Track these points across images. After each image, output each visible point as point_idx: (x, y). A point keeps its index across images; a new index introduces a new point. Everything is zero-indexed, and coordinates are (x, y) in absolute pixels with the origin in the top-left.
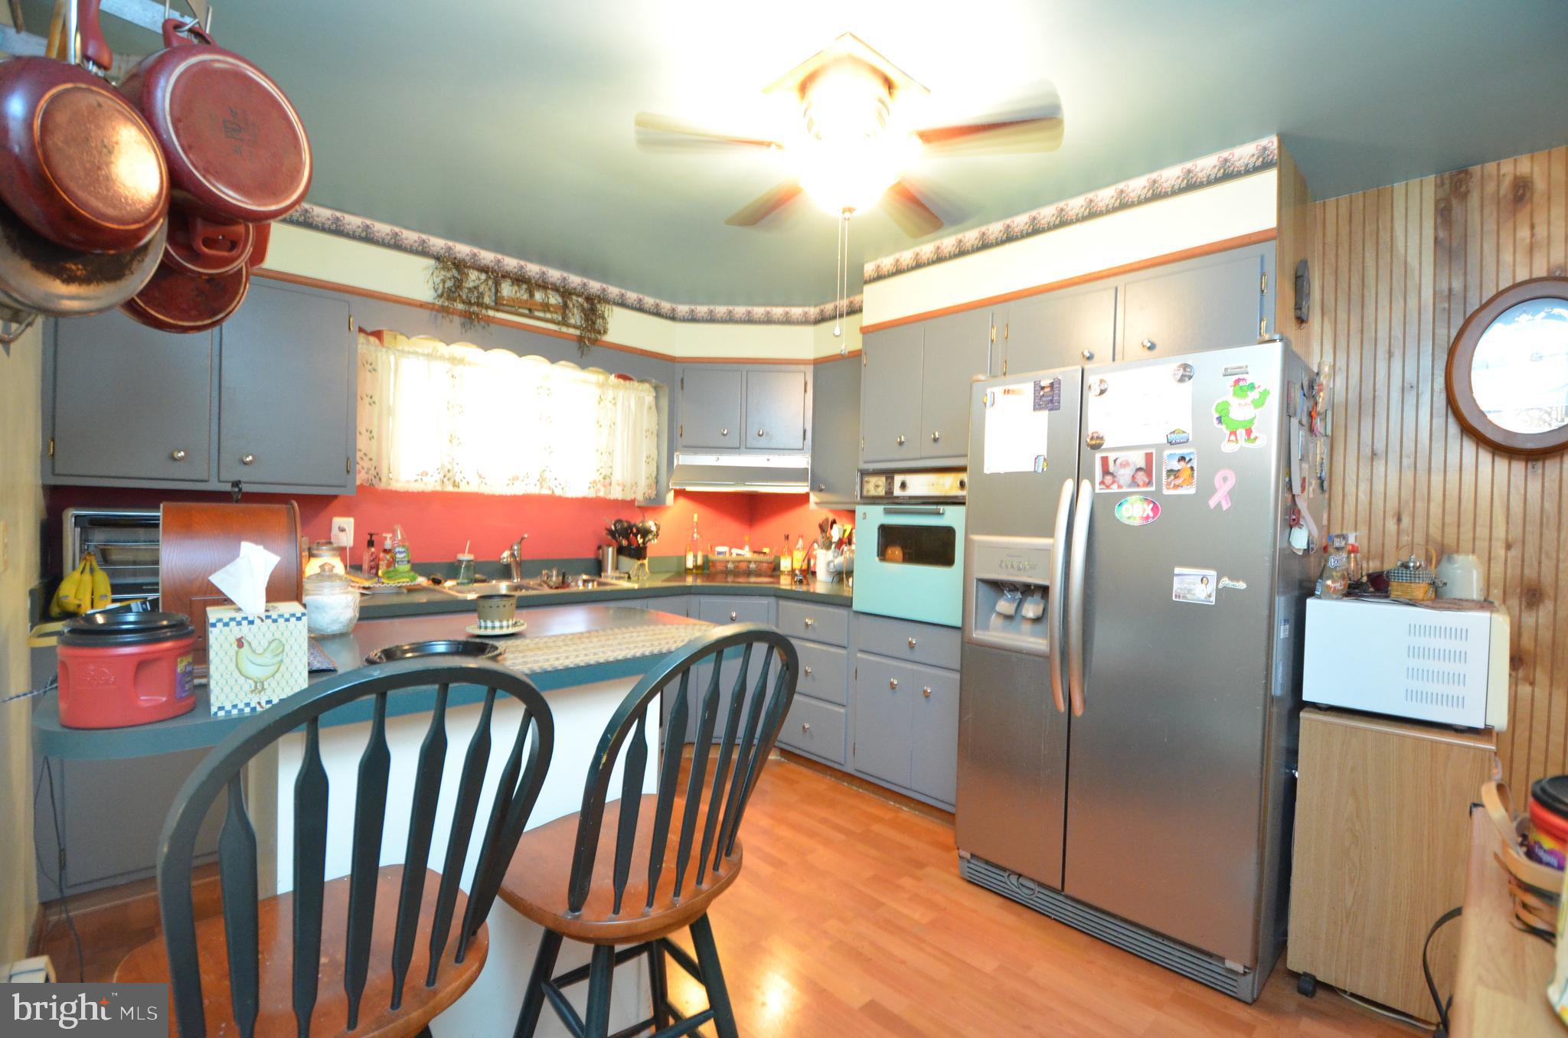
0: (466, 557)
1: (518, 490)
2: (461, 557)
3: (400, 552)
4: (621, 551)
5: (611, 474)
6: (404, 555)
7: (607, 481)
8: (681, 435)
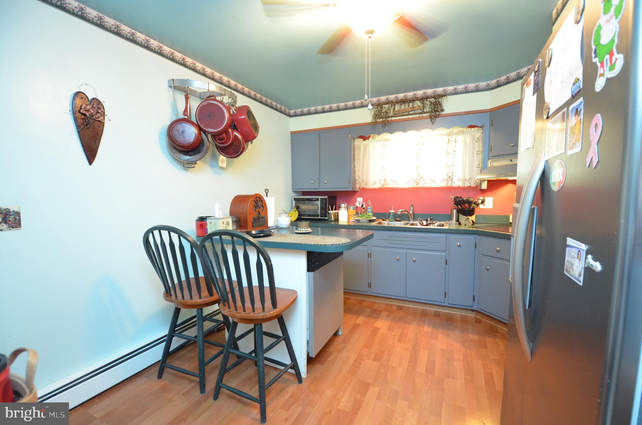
0: (392, 211)
1: (410, 185)
2: (390, 211)
3: (369, 209)
4: (459, 212)
5: (452, 175)
6: (370, 210)
7: (450, 178)
8: (491, 150)
